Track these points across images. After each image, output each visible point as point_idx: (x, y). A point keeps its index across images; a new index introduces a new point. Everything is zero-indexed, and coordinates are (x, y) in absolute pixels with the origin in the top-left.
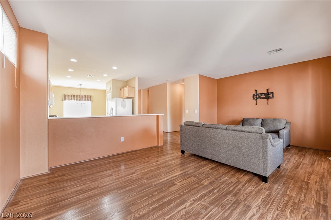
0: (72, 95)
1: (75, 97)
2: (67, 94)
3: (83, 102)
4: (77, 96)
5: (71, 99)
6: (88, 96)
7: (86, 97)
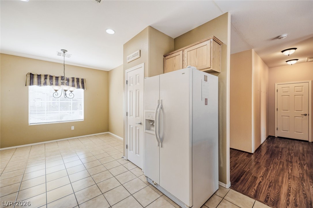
0: (46, 76)
1: (54, 79)
2: (35, 72)
3: (69, 88)
4: (57, 78)
5: (45, 84)
6: (78, 79)
7: (75, 80)
